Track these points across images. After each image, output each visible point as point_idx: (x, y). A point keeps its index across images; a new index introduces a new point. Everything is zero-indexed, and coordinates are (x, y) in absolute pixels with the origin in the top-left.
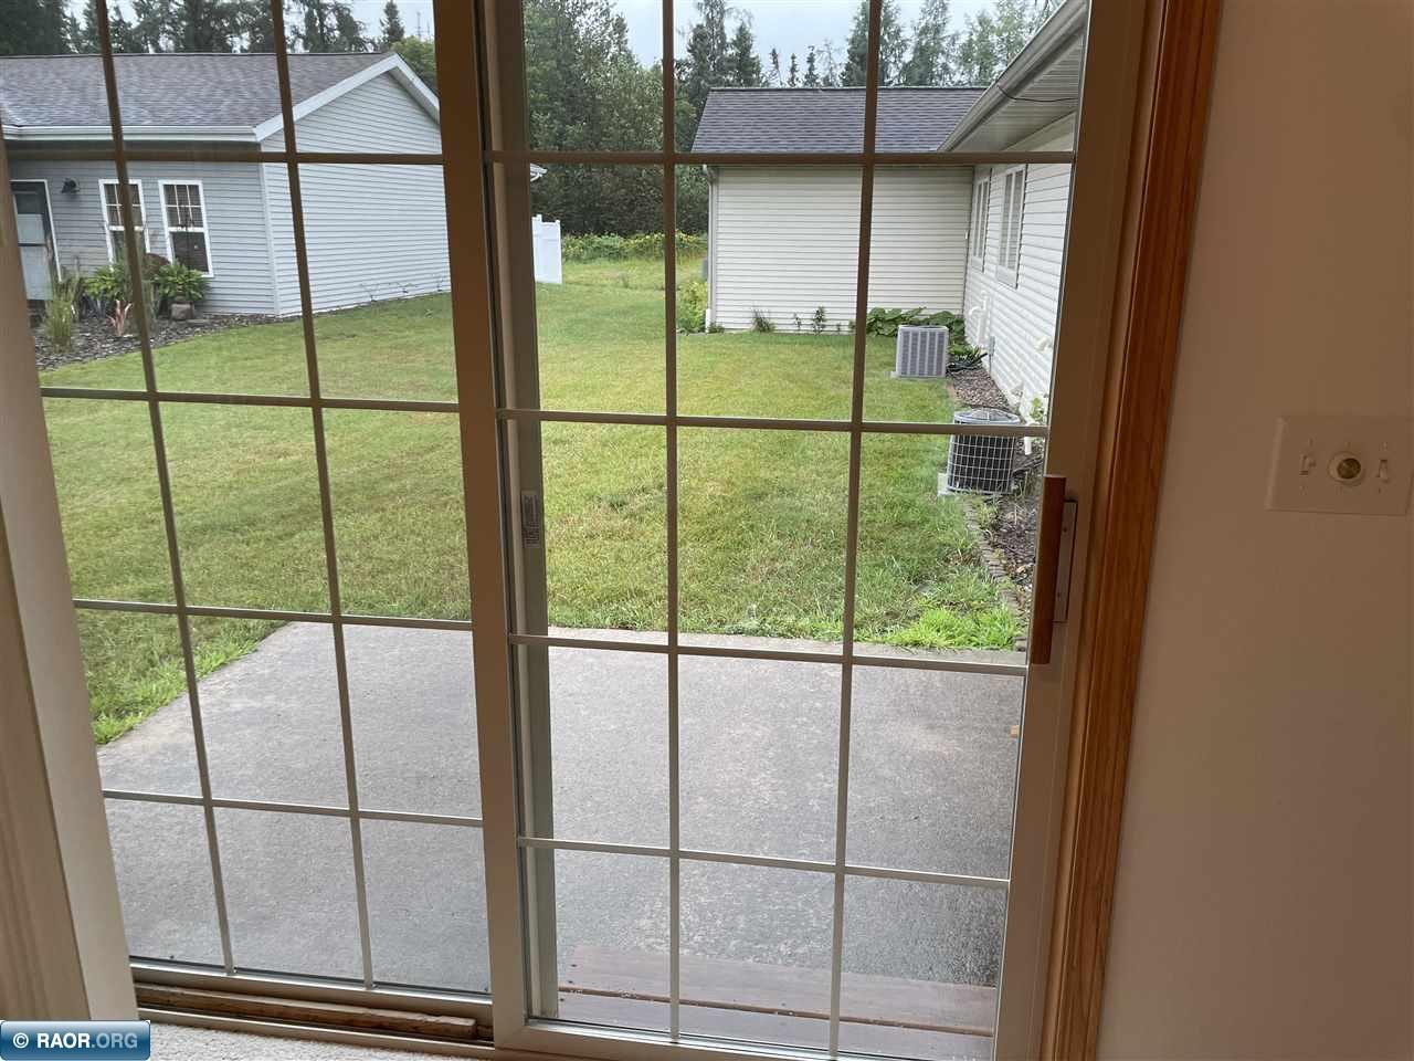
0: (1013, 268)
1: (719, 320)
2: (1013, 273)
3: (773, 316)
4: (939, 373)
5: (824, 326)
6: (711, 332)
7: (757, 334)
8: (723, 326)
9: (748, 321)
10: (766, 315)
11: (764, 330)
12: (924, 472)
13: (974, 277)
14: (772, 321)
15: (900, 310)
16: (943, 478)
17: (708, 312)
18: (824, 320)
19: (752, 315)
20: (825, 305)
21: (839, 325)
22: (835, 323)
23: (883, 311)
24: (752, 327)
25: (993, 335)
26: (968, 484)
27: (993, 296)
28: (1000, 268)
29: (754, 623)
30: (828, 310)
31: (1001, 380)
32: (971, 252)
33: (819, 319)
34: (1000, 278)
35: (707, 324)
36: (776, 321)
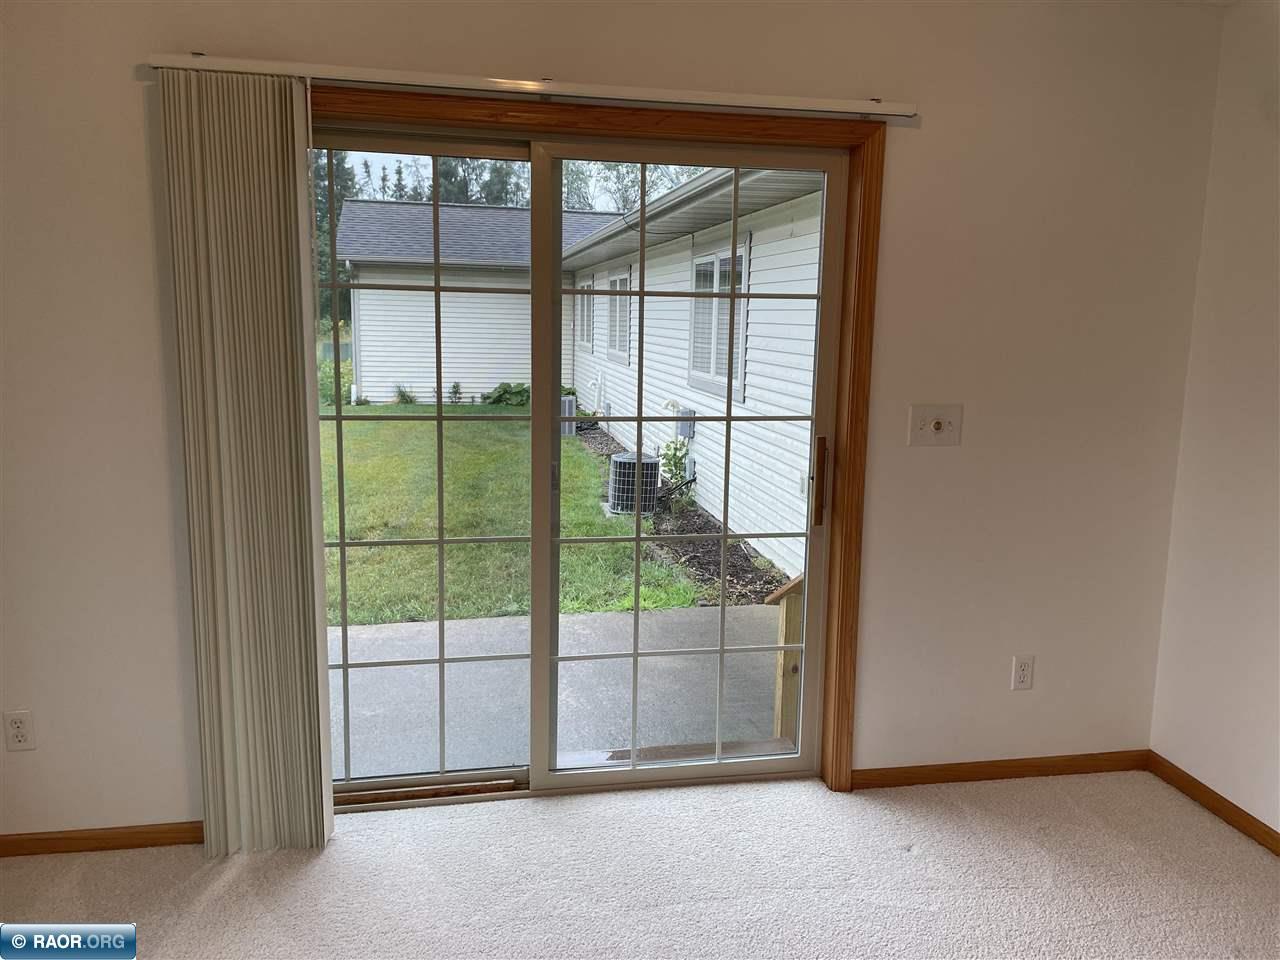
0: (625, 351)
1: (364, 395)
2: (626, 355)
3: (414, 390)
4: (571, 432)
5: (460, 398)
6: (357, 405)
7: (403, 406)
8: (368, 399)
9: (392, 395)
10: (408, 390)
11: (407, 402)
12: (590, 502)
13: (582, 357)
14: (413, 394)
15: (523, 384)
16: (606, 507)
17: (354, 388)
18: (460, 393)
19: (395, 390)
20: (460, 380)
21: (473, 398)
22: (470, 395)
23: (509, 385)
24: (395, 399)
25: (608, 402)
26: (627, 507)
27: (605, 372)
28: (611, 351)
29: (514, 607)
30: (462, 385)
31: (620, 436)
32: (578, 338)
33: (456, 392)
34: (611, 358)
35: (354, 398)
36: (417, 395)
